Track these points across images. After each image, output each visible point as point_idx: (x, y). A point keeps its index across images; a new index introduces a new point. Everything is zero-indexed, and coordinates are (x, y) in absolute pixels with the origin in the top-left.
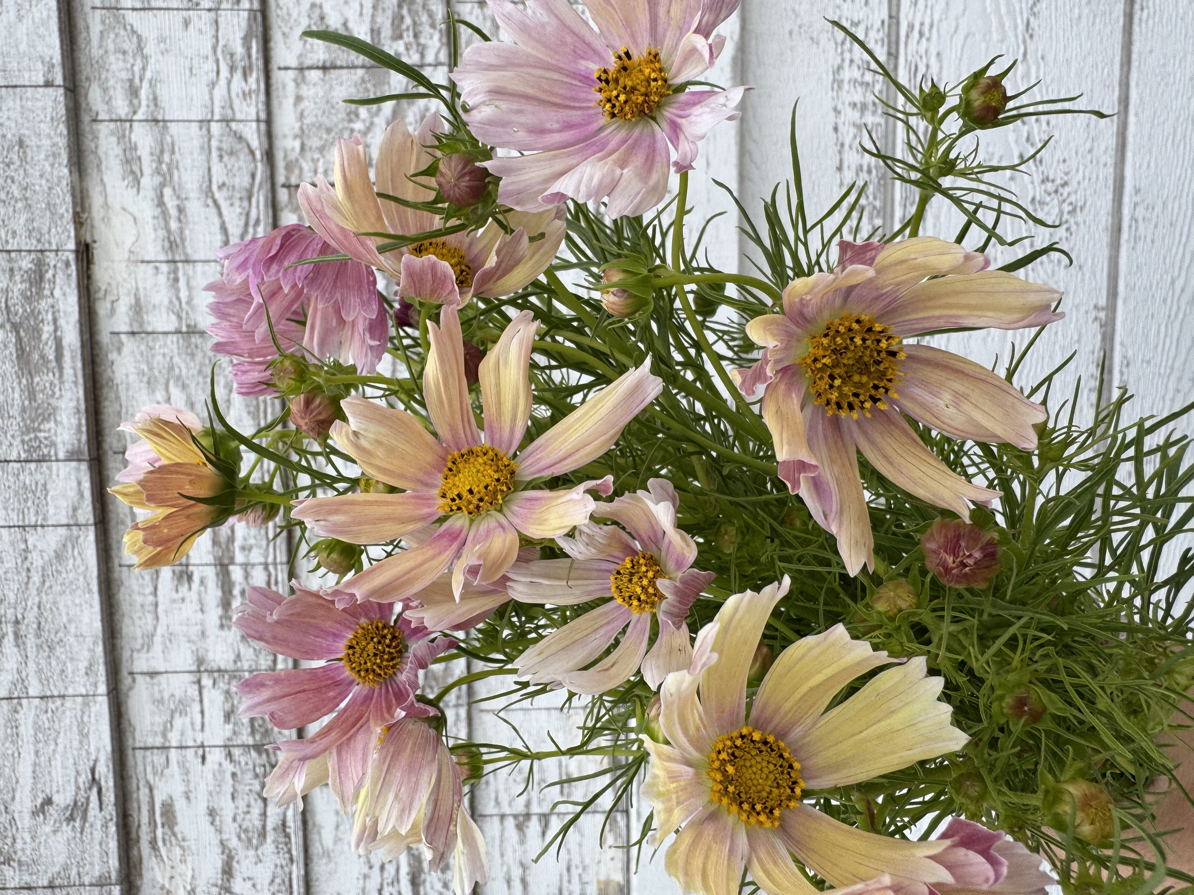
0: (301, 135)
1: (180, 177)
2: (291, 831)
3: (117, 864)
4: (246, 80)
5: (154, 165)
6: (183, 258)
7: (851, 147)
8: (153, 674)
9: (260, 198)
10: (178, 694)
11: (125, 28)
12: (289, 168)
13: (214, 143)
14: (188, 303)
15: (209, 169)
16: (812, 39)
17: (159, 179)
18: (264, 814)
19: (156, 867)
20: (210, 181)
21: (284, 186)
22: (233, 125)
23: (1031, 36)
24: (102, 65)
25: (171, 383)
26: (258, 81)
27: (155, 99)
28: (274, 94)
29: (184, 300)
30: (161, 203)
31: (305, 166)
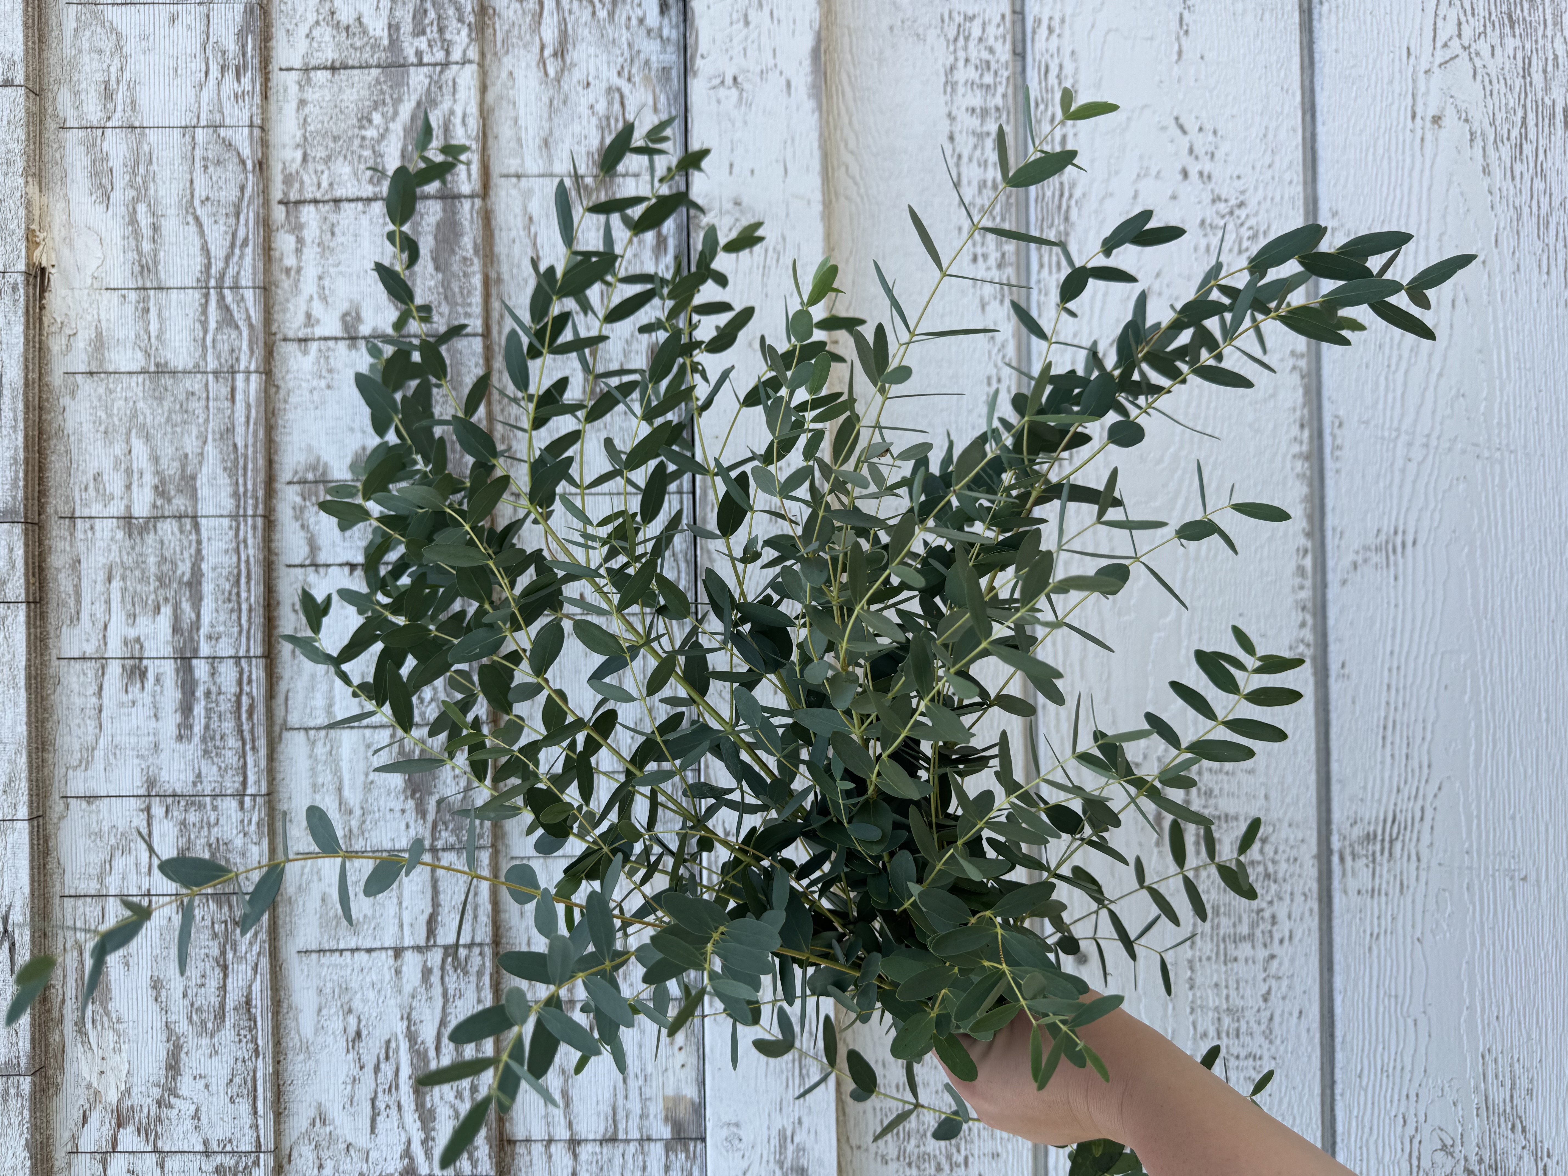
0: (304, 143)
1: (156, 191)
2: (257, 1012)
3: (28, 1045)
4: (239, 80)
5: (127, 178)
6: (155, 285)
7: (970, 159)
8: (90, 799)
9: (249, 215)
10: (121, 825)
11: (103, 25)
12: (288, 180)
13: (198, 153)
14: (158, 337)
15: (192, 182)
16: (918, 35)
17: (133, 193)
18: (223, 988)
19: (82, 1058)
20: (192, 196)
21: (280, 202)
22: (222, 132)
23: (1187, 32)
24: (74, 65)
25: (134, 432)
26: (253, 81)
27: (133, 103)
28: (273, 99)
29: (153, 334)
30: (133, 221)
31: (306, 178)
